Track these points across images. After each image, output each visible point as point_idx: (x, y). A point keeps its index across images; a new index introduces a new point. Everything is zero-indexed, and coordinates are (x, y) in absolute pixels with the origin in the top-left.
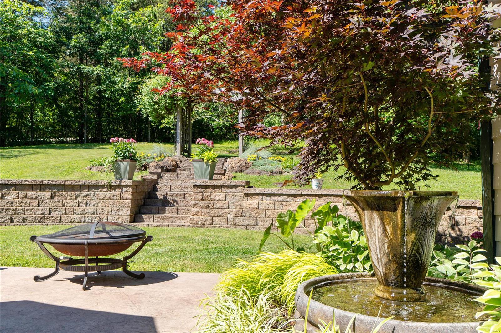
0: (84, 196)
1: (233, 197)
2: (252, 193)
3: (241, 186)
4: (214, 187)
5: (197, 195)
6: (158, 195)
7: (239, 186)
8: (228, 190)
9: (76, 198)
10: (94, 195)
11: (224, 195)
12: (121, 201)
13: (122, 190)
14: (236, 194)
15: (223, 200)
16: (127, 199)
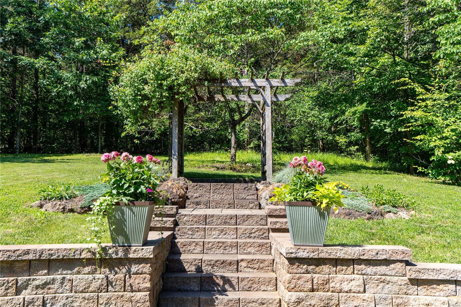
0: (37, 287)
1: (382, 284)
2: (431, 278)
3: (401, 261)
4: (336, 262)
5: (299, 279)
6: (185, 265)
7: (394, 262)
8: (370, 270)
9: (18, 292)
10: (62, 283)
11: (361, 281)
12: (128, 294)
13: (129, 269)
14: (388, 278)
15: (359, 292)
16: (139, 291)
